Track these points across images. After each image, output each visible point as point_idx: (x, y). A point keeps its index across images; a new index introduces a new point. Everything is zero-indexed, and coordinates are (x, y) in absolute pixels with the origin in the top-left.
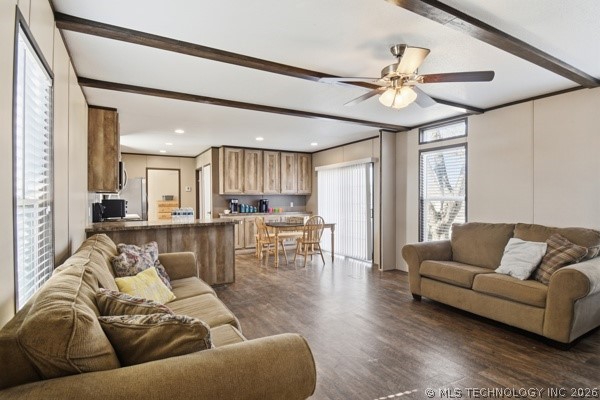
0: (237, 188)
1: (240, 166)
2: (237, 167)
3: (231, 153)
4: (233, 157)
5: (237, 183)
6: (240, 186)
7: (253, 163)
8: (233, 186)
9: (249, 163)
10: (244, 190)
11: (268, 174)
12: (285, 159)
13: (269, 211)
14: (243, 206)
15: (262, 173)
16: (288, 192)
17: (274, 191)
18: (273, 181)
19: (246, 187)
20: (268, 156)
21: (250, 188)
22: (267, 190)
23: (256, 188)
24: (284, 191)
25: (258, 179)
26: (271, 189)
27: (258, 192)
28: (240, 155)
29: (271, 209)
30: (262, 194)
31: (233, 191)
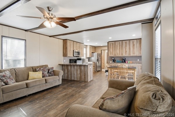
0: (113, 54)
2: (113, 48)
3: (111, 43)
4: (112, 45)
6: (114, 54)
7: (118, 46)
8: (112, 54)
9: (117, 46)
10: (115, 55)
11: (124, 49)
12: (132, 43)
13: (126, 62)
14: (117, 60)
15: (122, 49)
16: (134, 55)
17: (127, 55)
18: (126, 51)
19: (116, 54)
20: (124, 43)
21: (118, 54)
22: (124, 55)
23: (119, 54)
24: (132, 55)
25: (120, 51)
26: (125, 54)
27: (120, 55)
28: (114, 44)
29: (127, 62)
30: (122, 56)
31: (112, 55)
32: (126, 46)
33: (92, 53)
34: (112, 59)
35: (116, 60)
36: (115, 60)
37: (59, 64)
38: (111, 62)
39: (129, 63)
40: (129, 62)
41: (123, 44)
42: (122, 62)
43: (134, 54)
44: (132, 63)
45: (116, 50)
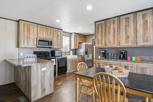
0: (102, 44)
1: (103, 31)
2: (102, 32)
3: (98, 24)
4: (100, 27)
5: (102, 41)
6: (104, 43)
7: (112, 27)
8: (100, 43)
9: (110, 28)
10: (106, 45)
11: (124, 32)
12: (141, 17)
13: (127, 59)
14: (110, 54)
15: (119, 32)
16: (146, 44)
17: (130, 44)
18: (129, 37)
19: (107, 43)
20: (124, 19)
21: (110, 44)
22: (123, 44)
23: (114, 43)
24: (141, 43)
25: (116, 37)
26: (126, 43)
27: (116, 45)
28: (103, 25)
29: (129, 58)
30: (119, 46)
31: (100, 46)
32: (127, 26)
33: (79, 43)
34: (102, 51)
35: (108, 54)
36: (106, 53)
37: (5, 60)
38: (99, 57)
39: (134, 62)
40: (134, 59)
41: (121, 23)
42: (120, 58)
43: (147, 42)
44: (142, 61)
45: (107, 35)
